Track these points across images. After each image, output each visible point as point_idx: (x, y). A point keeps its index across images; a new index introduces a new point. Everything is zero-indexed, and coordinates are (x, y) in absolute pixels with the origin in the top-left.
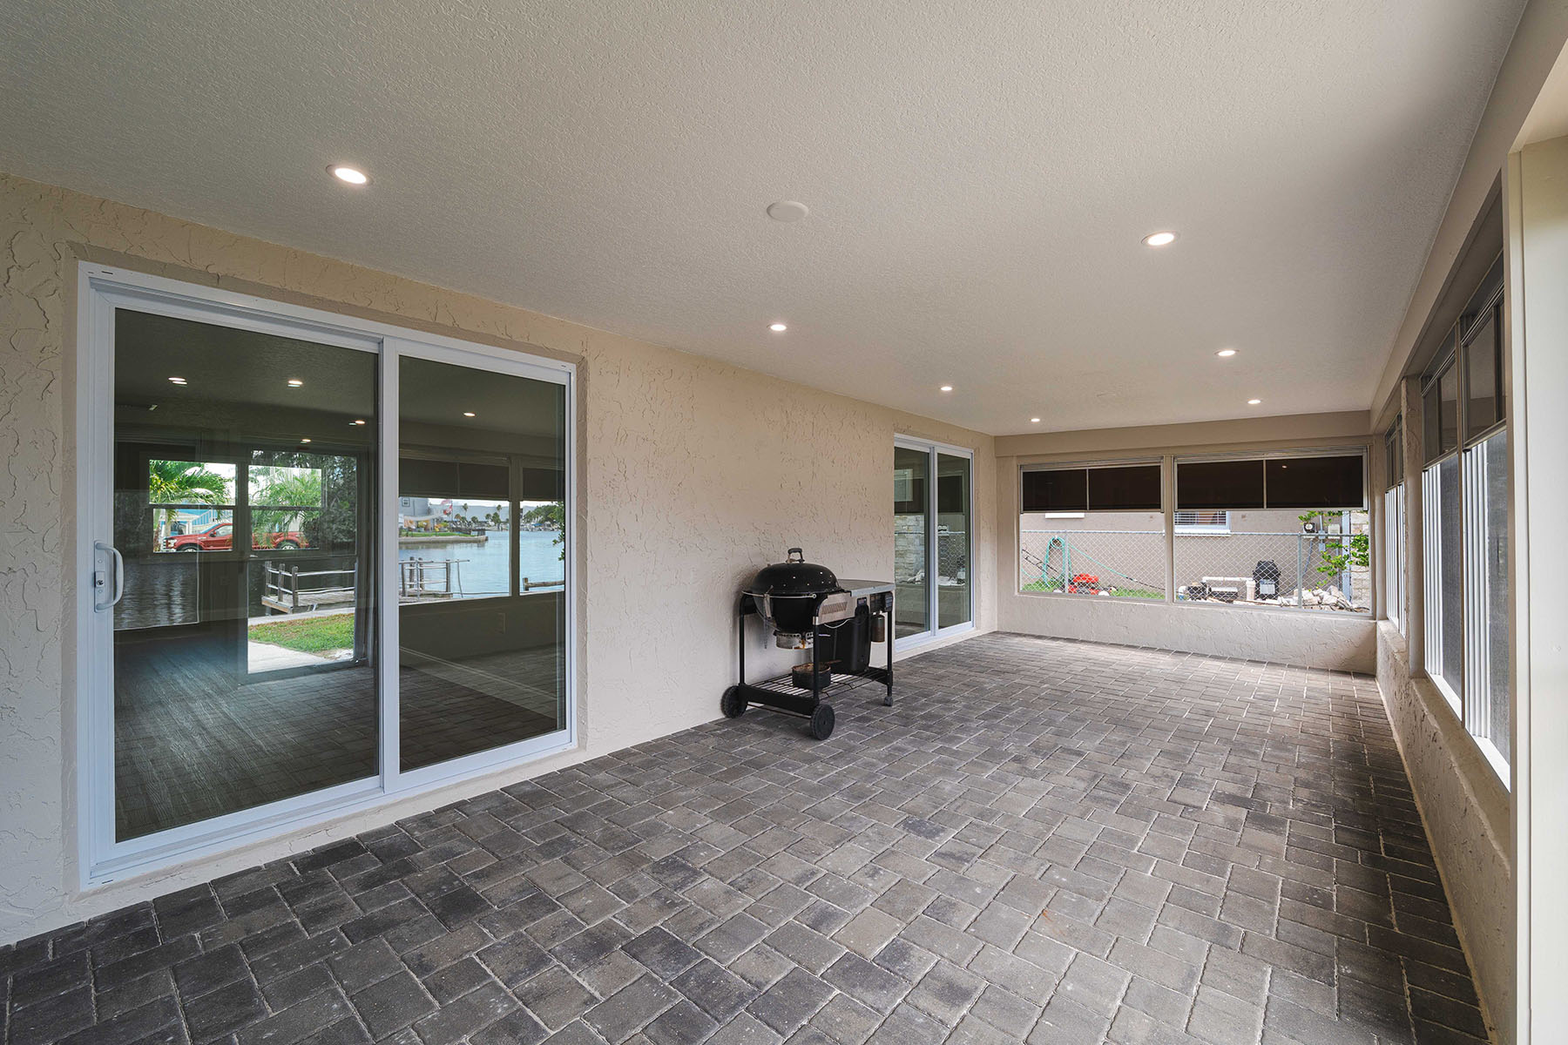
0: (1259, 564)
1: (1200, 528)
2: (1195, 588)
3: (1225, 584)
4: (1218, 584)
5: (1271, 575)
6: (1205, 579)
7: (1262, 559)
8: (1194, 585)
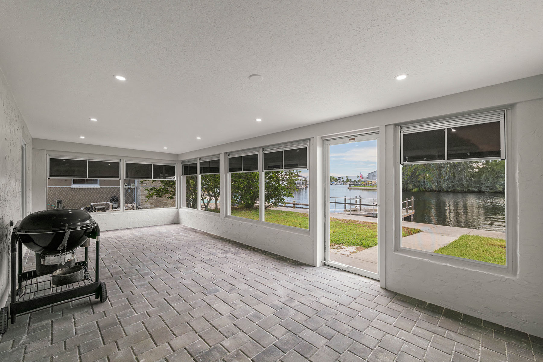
0: (112, 197)
1: (75, 185)
2: (88, 208)
3: (100, 205)
4: (97, 205)
5: (116, 201)
6: (92, 204)
7: (113, 195)
8: (88, 206)
